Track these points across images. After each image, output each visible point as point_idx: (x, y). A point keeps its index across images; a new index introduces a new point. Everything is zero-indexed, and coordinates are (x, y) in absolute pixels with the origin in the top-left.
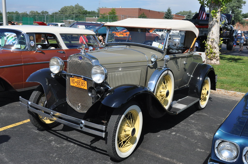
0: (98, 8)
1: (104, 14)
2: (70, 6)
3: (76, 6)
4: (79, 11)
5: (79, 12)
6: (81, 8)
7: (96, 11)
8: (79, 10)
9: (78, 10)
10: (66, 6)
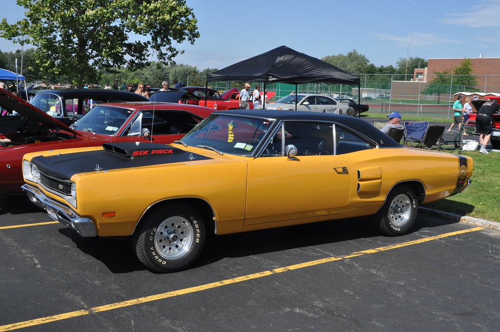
0: (400, 61)
1: (445, 73)
2: (337, 55)
3: (350, 55)
4: (358, 66)
5: (359, 70)
6: (363, 60)
7: (396, 67)
8: (359, 64)
9: (355, 63)
10: (329, 56)
